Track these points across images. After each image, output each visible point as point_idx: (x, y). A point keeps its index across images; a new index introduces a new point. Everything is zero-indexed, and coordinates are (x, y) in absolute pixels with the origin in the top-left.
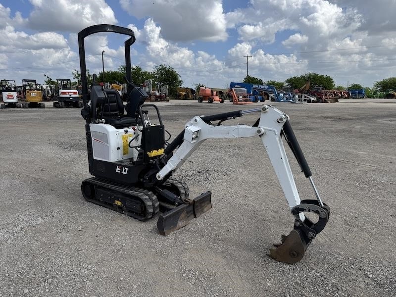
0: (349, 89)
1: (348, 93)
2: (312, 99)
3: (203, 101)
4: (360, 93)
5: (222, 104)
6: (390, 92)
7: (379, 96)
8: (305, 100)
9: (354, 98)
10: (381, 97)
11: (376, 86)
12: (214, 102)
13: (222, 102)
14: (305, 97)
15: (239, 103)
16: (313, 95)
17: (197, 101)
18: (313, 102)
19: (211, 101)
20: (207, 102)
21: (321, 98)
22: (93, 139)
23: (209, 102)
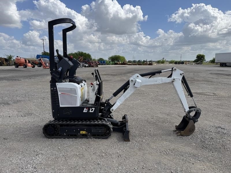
0: (98, 60)
1: (99, 62)
2: (87, 65)
3: (19, 67)
4: (104, 62)
5: (33, 68)
6: (116, 62)
7: (111, 64)
8: (83, 66)
9: (102, 65)
10: (112, 64)
11: (109, 59)
12: (27, 67)
13: (34, 67)
14: (83, 64)
15: (47, 67)
16: (86, 63)
17: (14, 67)
18: (87, 67)
19: (26, 66)
20: (23, 67)
21: (90, 65)
22: (59, 93)
23: (24, 67)
